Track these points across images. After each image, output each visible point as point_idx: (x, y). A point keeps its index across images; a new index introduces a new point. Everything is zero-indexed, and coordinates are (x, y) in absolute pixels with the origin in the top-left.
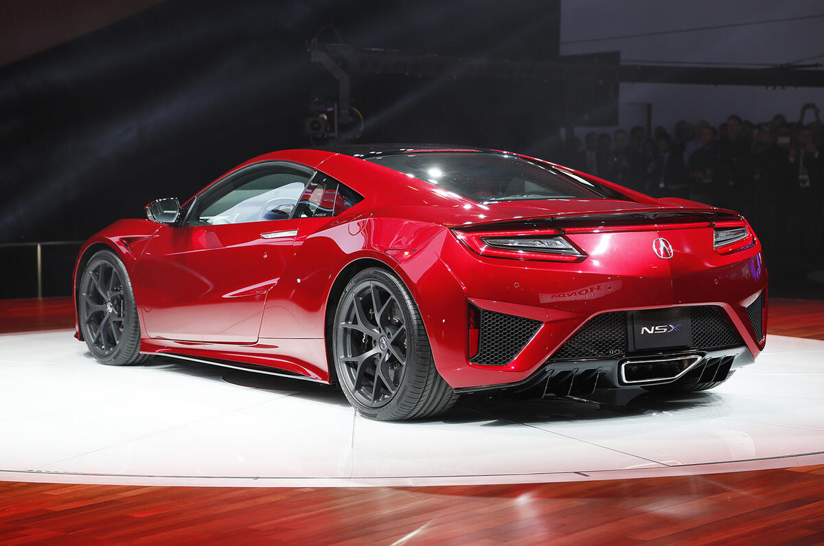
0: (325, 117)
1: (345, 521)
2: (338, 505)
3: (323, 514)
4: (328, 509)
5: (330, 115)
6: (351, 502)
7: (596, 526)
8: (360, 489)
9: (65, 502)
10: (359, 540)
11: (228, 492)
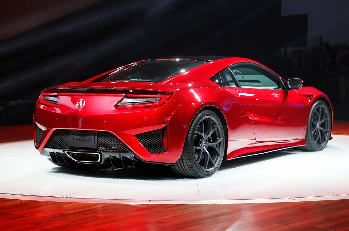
1: (188, 219)
2: (186, 212)
3: (179, 215)
4: (181, 213)
6: (191, 210)
7: (298, 222)
8: (195, 205)
9: (70, 210)
10: (195, 227)
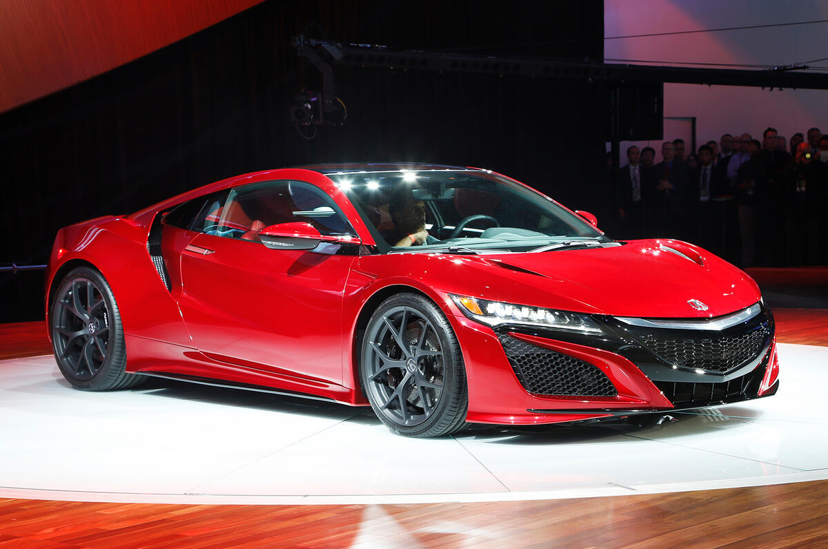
0: (309, 106)
5: (314, 104)
11: (276, 510)
